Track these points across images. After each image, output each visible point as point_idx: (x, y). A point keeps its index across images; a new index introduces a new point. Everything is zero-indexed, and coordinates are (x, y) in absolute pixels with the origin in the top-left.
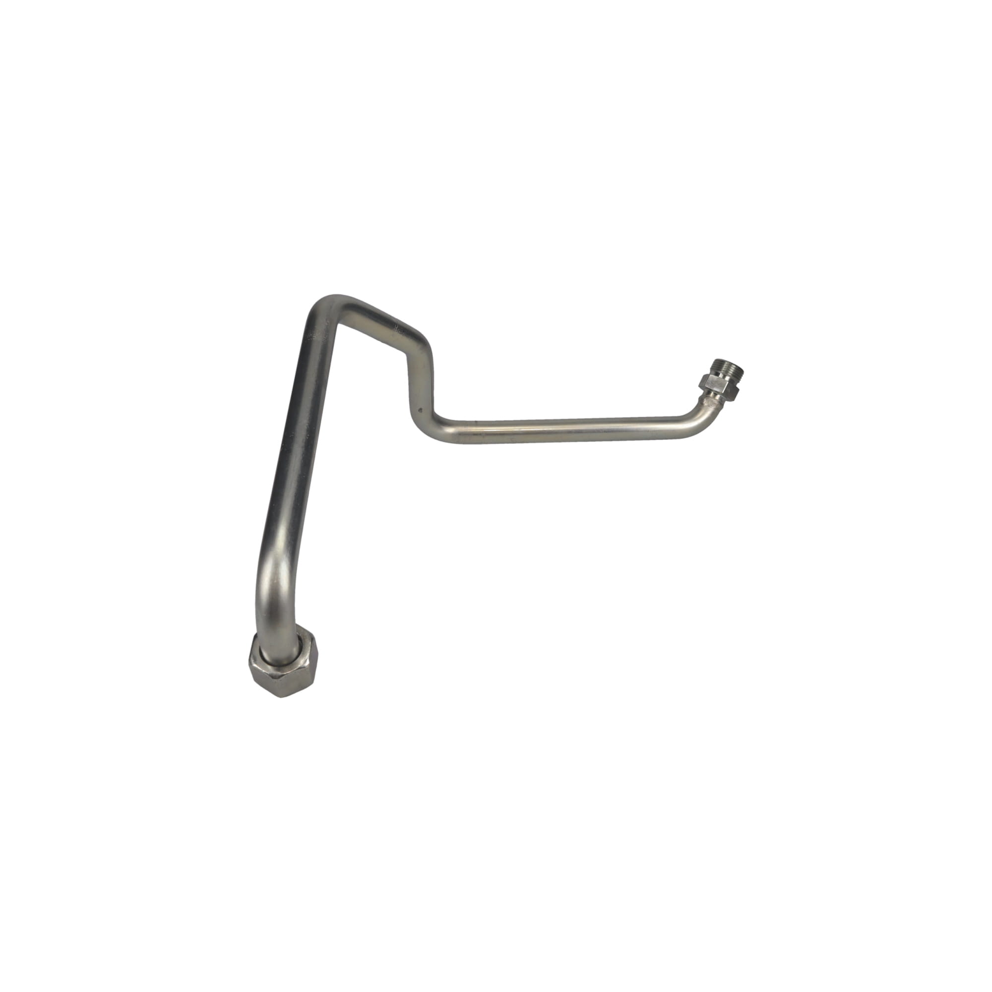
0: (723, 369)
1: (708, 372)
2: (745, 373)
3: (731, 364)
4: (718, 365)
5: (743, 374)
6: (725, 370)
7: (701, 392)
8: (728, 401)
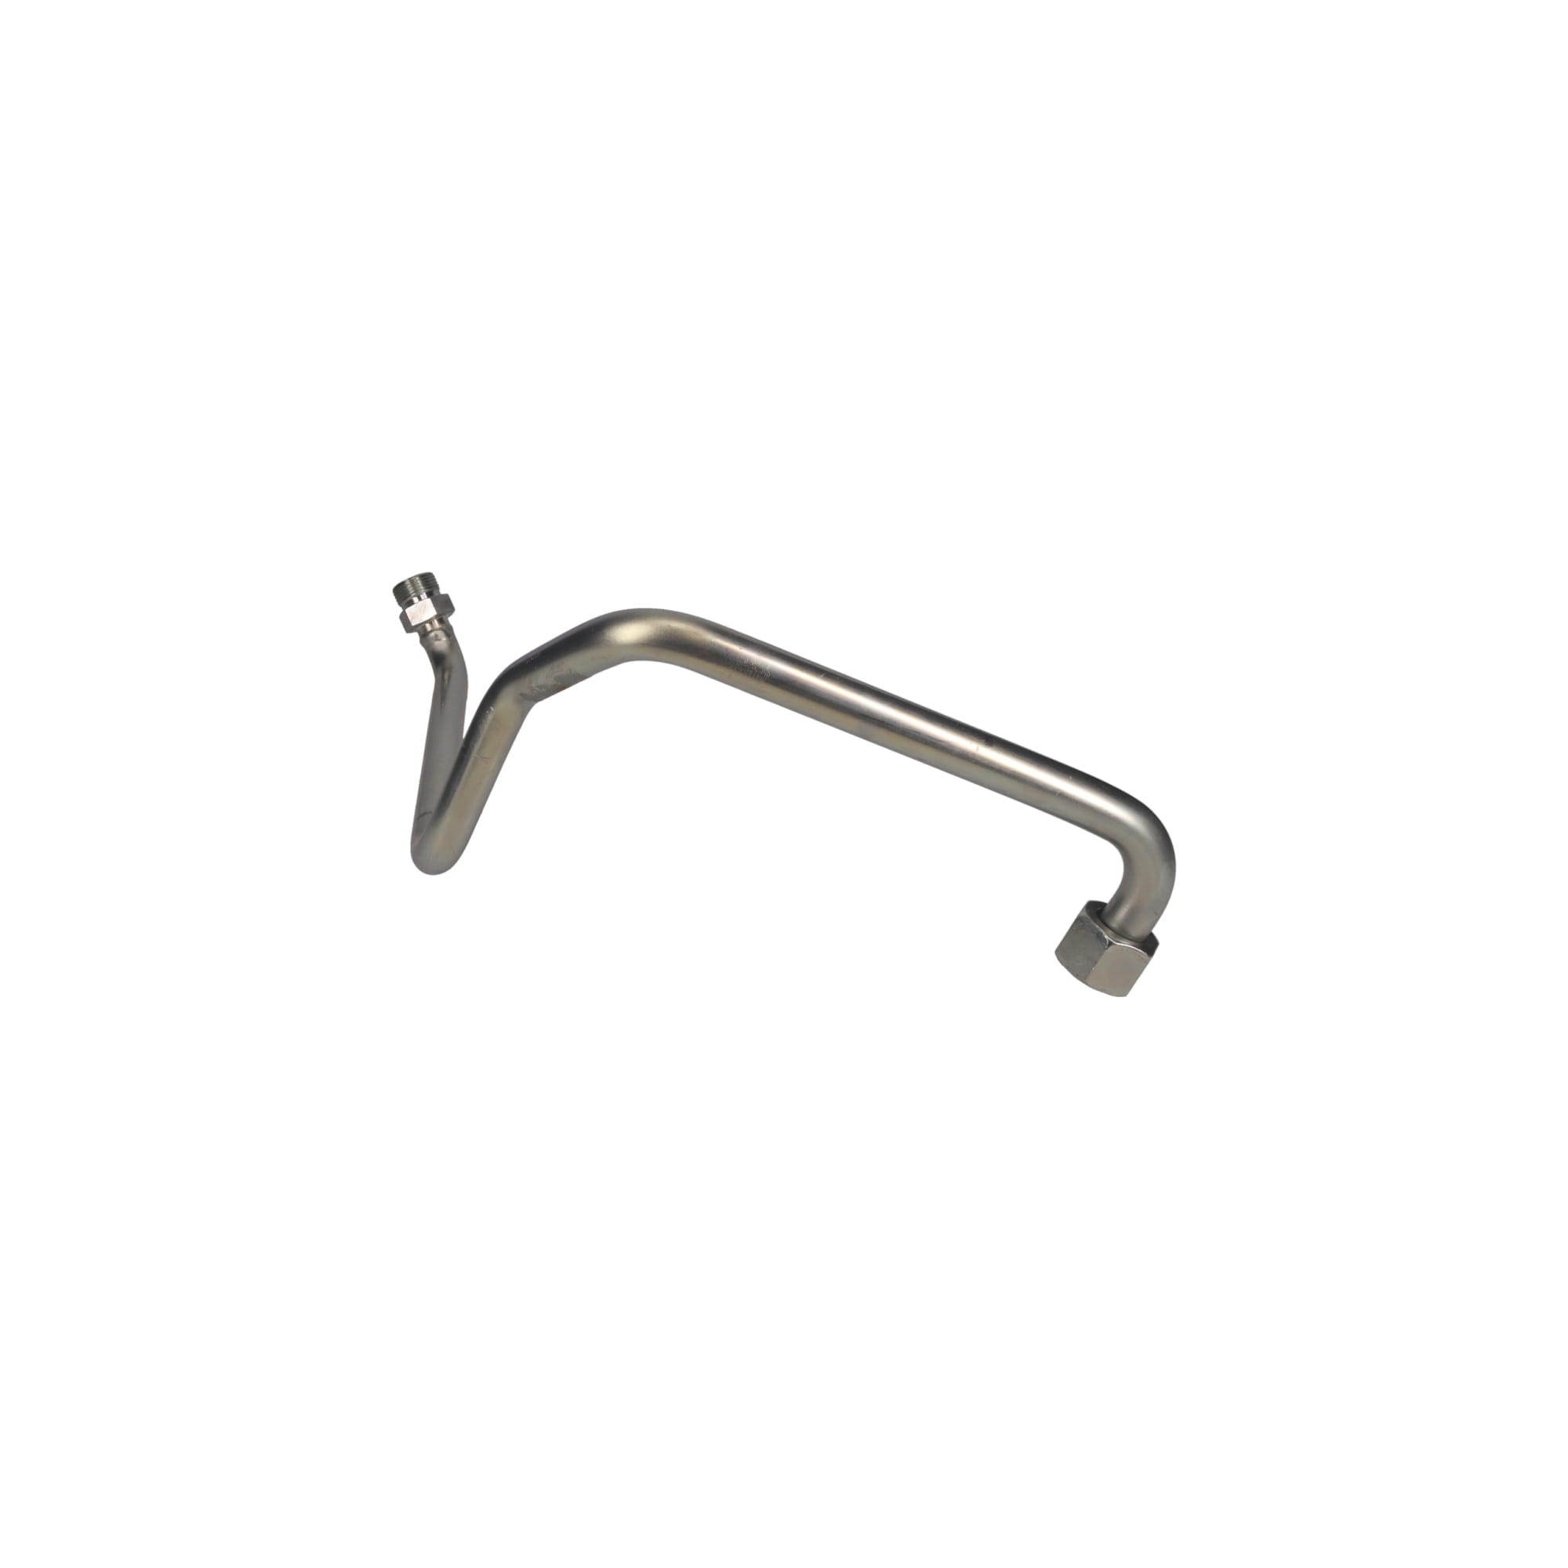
0: (412, 592)
1: (400, 610)
2: (434, 574)
3: (411, 580)
4: (402, 594)
5: (434, 576)
6: (414, 592)
7: (415, 636)
8: (450, 615)
